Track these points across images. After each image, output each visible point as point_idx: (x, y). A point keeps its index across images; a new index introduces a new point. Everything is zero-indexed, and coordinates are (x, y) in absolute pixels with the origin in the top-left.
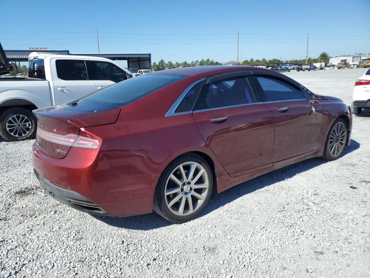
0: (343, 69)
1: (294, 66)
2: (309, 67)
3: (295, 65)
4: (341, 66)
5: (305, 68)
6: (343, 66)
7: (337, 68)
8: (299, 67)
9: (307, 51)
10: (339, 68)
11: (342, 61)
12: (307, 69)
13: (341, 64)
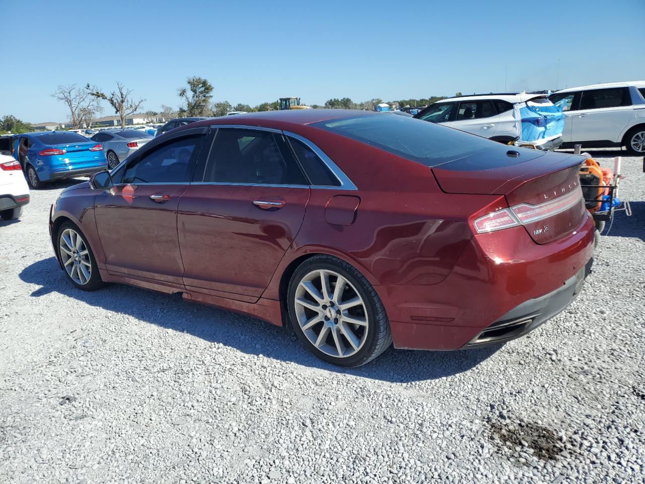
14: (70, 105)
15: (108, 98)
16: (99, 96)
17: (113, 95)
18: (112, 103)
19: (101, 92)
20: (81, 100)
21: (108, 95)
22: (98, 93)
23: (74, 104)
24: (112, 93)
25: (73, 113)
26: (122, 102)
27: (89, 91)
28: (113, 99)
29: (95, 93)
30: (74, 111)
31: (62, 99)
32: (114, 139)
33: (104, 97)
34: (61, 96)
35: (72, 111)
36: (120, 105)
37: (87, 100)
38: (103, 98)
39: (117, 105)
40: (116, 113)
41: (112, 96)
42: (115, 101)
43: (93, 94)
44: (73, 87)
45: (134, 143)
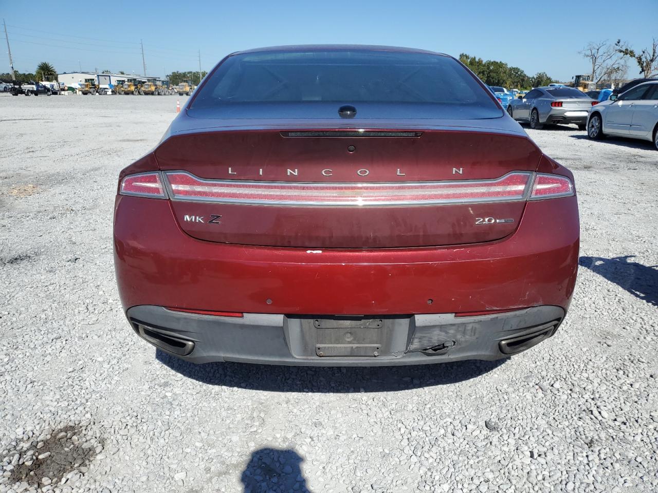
0: (93, 94)
1: (4, 84)
2: (35, 87)
3: (6, 82)
4: (87, 89)
5: (28, 90)
6: (92, 90)
7: (80, 93)
8: (16, 86)
9: (10, 57)
10: (85, 93)
11: (86, 80)
12: (32, 92)
13: (87, 86)
14: (594, 63)
15: (636, 56)
16: (627, 54)
17: (644, 52)
18: (639, 62)
19: (631, 49)
20: (609, 57)
21: (638, 53)
22: (627, 50)
23: (599, 61)
24: (643, 50)
25: (594, 71)
26: (652, 61)
27: (618, 48)
28: (642, 57)
29: (624, 49)
30: (595, 69)
31: (588, 56)
32: (543, 96)
33: (632, 54)
34: (589, 53)
35: (594, 69)
36: (648, 65)
37: (614, 58)
38: (631, 56)
39: (645, 64)
40: (641, 73)
41: (642, 53)
42: (644, 59)
43: (621, 51)
44: (604, 43)
45: (559, 102)
